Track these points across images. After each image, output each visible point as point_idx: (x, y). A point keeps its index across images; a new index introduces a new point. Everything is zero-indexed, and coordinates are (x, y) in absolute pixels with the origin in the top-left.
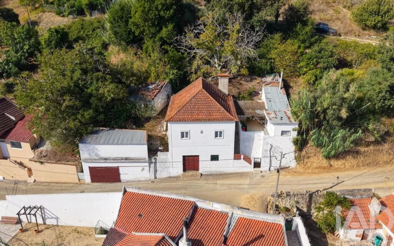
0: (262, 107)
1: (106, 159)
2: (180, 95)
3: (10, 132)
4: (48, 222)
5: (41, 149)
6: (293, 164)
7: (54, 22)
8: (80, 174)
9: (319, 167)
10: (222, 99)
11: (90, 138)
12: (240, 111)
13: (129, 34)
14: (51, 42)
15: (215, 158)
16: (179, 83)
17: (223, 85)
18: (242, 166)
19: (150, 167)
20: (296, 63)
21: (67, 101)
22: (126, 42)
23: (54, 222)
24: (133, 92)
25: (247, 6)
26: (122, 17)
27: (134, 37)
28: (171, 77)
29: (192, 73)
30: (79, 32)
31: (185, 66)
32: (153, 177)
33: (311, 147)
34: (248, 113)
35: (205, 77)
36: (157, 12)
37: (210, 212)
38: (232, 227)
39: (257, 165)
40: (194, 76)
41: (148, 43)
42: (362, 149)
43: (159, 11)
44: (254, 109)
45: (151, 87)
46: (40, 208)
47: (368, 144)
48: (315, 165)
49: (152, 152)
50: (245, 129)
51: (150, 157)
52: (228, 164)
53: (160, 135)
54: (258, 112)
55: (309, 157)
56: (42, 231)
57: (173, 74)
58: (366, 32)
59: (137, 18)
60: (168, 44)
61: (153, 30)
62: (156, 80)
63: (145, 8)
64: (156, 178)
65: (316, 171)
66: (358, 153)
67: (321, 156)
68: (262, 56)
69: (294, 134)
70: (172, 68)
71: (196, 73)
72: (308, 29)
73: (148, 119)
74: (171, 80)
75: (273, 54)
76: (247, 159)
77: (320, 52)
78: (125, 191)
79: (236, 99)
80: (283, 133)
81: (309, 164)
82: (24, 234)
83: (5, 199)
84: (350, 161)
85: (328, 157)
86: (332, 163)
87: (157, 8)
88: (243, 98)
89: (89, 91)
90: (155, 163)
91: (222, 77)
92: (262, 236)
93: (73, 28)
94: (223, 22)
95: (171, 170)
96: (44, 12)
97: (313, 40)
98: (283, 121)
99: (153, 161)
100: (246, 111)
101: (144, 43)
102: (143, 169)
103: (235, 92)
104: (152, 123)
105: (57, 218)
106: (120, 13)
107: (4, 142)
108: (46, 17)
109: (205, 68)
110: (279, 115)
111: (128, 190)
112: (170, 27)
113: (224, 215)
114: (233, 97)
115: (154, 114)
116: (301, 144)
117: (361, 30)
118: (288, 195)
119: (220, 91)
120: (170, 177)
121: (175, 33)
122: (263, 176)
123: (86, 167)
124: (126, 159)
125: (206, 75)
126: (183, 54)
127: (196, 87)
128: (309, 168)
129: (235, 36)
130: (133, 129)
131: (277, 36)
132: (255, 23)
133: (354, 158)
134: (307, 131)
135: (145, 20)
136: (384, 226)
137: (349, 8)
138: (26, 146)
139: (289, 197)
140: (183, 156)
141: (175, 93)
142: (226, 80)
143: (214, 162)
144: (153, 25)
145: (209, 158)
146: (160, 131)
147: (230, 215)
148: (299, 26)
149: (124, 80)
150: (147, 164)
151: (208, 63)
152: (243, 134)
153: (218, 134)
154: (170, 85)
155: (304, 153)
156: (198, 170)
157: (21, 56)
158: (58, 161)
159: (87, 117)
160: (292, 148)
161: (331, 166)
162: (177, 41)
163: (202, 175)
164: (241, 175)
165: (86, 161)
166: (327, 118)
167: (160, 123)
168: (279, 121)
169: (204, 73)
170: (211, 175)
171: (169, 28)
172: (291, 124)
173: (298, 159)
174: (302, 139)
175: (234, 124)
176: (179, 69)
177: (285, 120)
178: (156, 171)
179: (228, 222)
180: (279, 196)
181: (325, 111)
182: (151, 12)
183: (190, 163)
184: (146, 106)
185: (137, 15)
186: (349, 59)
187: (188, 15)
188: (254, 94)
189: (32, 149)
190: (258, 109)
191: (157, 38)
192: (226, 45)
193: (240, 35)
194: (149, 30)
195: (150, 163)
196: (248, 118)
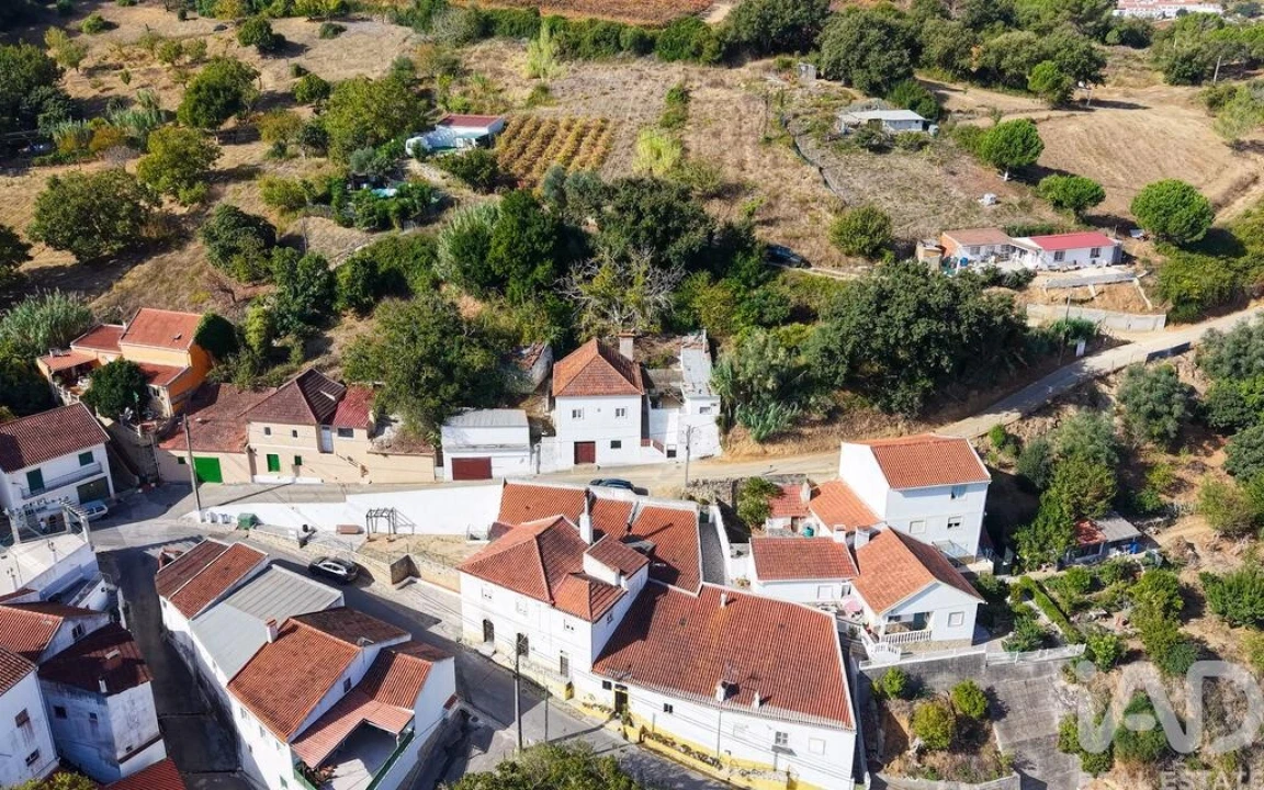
0: (679, 378)
1: (474, 447)
2: (568, 363)
3: (334, 417)
4: (400, 531)
5: (380, 437)
6: (718, 451)
7: (334, 237)
8: (439, 469)
9: (751, 454)
10: (624, 367)
11: (455, 421)
12: (648, 383)
13: (486, 273)
14: (356, 281)
15: (616, 444)
16: (564, 346)
17: (626, 349)
18: (652, 455)
19: (531, 457)
20: (729, 315)
21: (429, 373)
22: (480, 285)
23: (408, 531)
24: (505, 360)
25: (659, 232)
26: (475, 248)
27: (494, 276)
28: (552, 337)
29: (581, 330)
30: (391, 261)
31: (571, 323)
32: (535, 472)
33: (738, 429)
34: (660, 387)
35: (600, 336)
36: (530, 245)
37: (612, 503)
38: (637, 517)
39: (671, 454)
40: (584, 335)
41: (514, 286)
42: (807, 431)
43: (533, 244)
44: (668, 380)
45: (524, 352)
46: (392, 511)
47: (813, 424)
48: (745, 451)
49: (535, 438)
50: (655, 406)
51: (532, 445)
52: (634, 451)
53: (541, 416)
54: (673, 384)
55: (737, 442)
56: (394, 540)
57: (555, 332)
58: (851, 260)
59: (498, 251)
60: (545, 288)
61: (522, 268)
62: (531, 342)
63: (513, 238)
64: (538, 473)
65: (748, 458)
66: (800, 436)
67: (751, 439)
68: (680, 306)
69: (716, 411)
70: (553, 323)
71: (587, 330)
72: (753, 260)
73: (525, 397)
74: (552, 341)
75: (697, 304)
76: (659, 446)
77: (765, 298)
78: (505, 483)
79: (644, 367)
80: (702, 410)
81: (737, 450)
82: (372, 543)
83: (345, 501)
84: (790, 446)
85: (761, 441)
86: (767, 449)
87: (529, 239)
88: (655, 366)
89: (449, 359)
90: (539, 452)
91: (624, 337)
92: (671, 525)
93: (381, 253)
94: (624, 259)
95: (558, 461)
96: (308, 215)
97: (761, 276)
98: (703, 394)
99: (536, 449)
100: (657, 383)
101: (508, 285)
102: (523, 461)
103: (643, 357)
104: (529, 401)
105: (413, 526)
106: (471, 242)
107: (328, 429)
108: (315, 227)
109: (600, 323)
110: (698, 387)
111: (509, 482)
112: (549, 265)
113: (627, 505)
114: (641, 364)
115: (530, 389)
116: (726, 424)
117: (844, 257)
118: (705, 483)
119: (622, 357)
120: (557, 472)
121: (555, 272)
122: (678, 467)
123: (447, 458)
124: (501, 446)
125: (602, 333)
126: (567, 303)
127: (588, 352)
128: (737, 455)
129: (641, 279)
130: (504, 408)
131: (705, 275)
132: (671, 257)
133: (794, 441)
134: (733, 407)
135: (513, 256)
136: (813, 514)
137: (836, 211)
138: (360, 434)
139: (706, 486)
140: (576, 443)
141: (559, 360)
142: (630, 342)
143: (616, 450)
144: (524, 261)
145: (609, 444)
146: (541, 412)
147: (635, 504)
148: (739, 256)
149: (491, 343)
150: (528, 454)
151: (605, 316)
152: (652, 413)
153: (620, 412)
154: (550, 349)
155: (730, 436)
156: (593, 462)
157: (305, 302)
158: (409, 453)
159: (452, 392)
160: (716, 429)
161: (766, 452)
162: (558, 285)
163: (599, 468)
164: (652, 466)
165: (450, 449)
166: (755, 390)
167: (540, 401)
168: (697, 395)
169: (599, 330)
170: (611, 468)
171: (547, 266)
172: (711, 398)
173: (724, 444)
174: (727, 417)
175: (640, 400)
176: (562, 325)
177: (705, 393)
178: (539, 463)
179: (632, 511)
180: (695, 484)
181: (750, 381)
182: (521, 245)
183: (584, 452)
184: (521, 379)
185: (501, 248)
186: (814, 305)
187: (573, 244)
188: (670, 360)
189: (369, 437)
190: (673, 380)
191: (529, 281)
192: (628, 294)
193: (648, 278)
194: (517, 268)
195: (532, 452)
196: (662, 394)
